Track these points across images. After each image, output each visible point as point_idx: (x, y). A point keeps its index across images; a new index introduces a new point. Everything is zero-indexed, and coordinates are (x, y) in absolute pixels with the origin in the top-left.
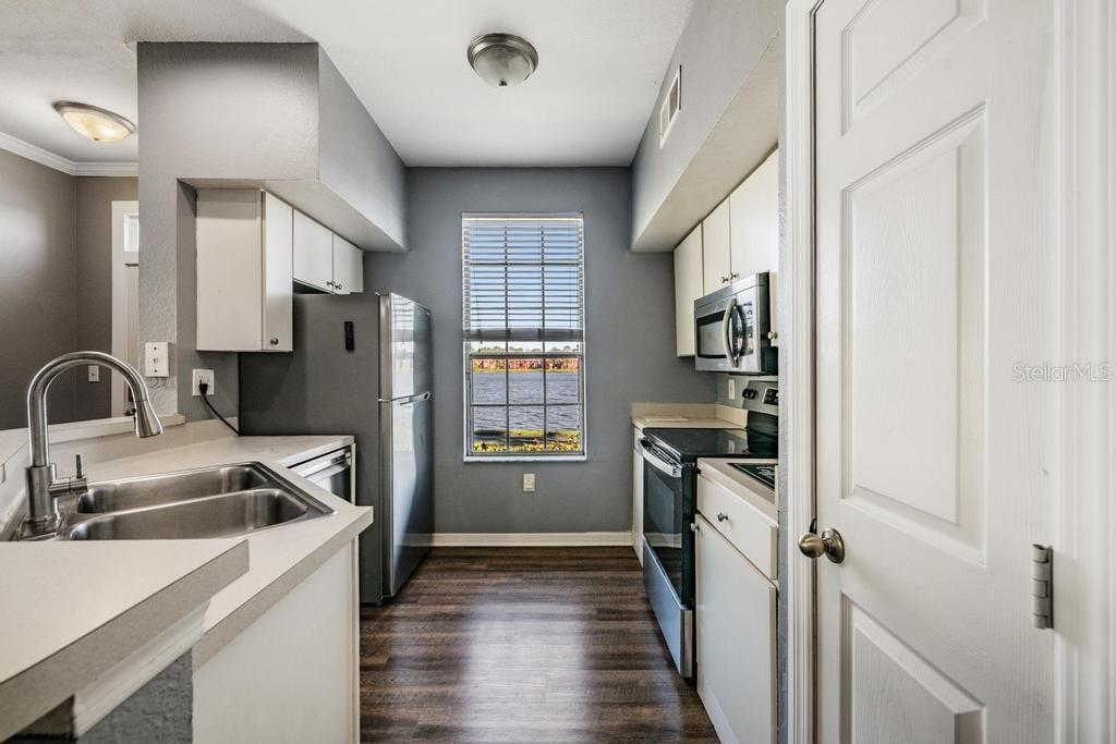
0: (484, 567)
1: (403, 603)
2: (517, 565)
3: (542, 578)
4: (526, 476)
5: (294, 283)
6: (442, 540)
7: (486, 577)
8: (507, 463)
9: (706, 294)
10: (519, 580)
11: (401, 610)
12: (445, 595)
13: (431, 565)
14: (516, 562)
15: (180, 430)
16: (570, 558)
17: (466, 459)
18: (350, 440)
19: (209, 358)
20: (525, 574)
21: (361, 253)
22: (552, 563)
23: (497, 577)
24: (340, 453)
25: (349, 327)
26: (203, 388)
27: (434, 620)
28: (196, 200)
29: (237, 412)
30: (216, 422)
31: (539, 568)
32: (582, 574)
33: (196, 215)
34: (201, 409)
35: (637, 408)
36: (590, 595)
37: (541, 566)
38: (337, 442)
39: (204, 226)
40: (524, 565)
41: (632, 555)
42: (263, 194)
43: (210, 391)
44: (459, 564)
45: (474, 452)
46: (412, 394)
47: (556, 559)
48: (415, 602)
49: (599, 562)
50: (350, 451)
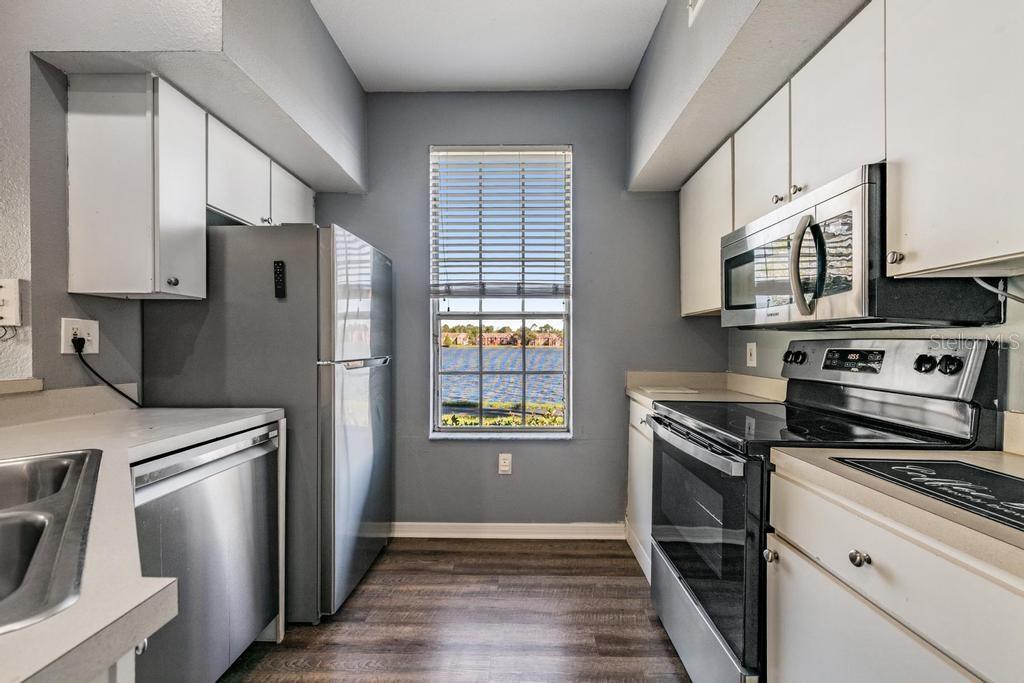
0: (451, 567)
1: (346, 620)
2: (492, 566)
3: (521, 586)
4: (502, 456)
5: (208, 210)
6: (403, 530)
7: (452, 583)
8: (480, 441)
9: (736, 229)
10: (493, 588)
11: (344, 633)
12: (400, 609)
13: (387, 564)
14: (490, 560)
15: (38, 398)
16: (553, 556)
17: (433, 436)
18: (278, 414)
19: (89, 304)
20: (502, 579)
21: (311, 194)
22: (533, 563)
23: (467, 583)
24: (262, 431)
25: (280, 268)
26: (79, 343)
27: (383, 651)
28: (67, 90)
29: (138, 377)
30: (102, 390)
31: (518, 570)
32: (570, 580)
33: (66, 110)
34: (77, 371)
35: (633, 377)
36: (582, 612)
37: (519, 567)
38: (258, 417)
39: (78, 125)
40: (500, 566)
41: (628, 553)
42: (155, 81)
43: (92, 348)
44: (421, 562)
45: (441, 425)
46: (369, 356)
47: (538, 556)
48: (363, 620)
49: (589, 562)
50: (277, 428)
